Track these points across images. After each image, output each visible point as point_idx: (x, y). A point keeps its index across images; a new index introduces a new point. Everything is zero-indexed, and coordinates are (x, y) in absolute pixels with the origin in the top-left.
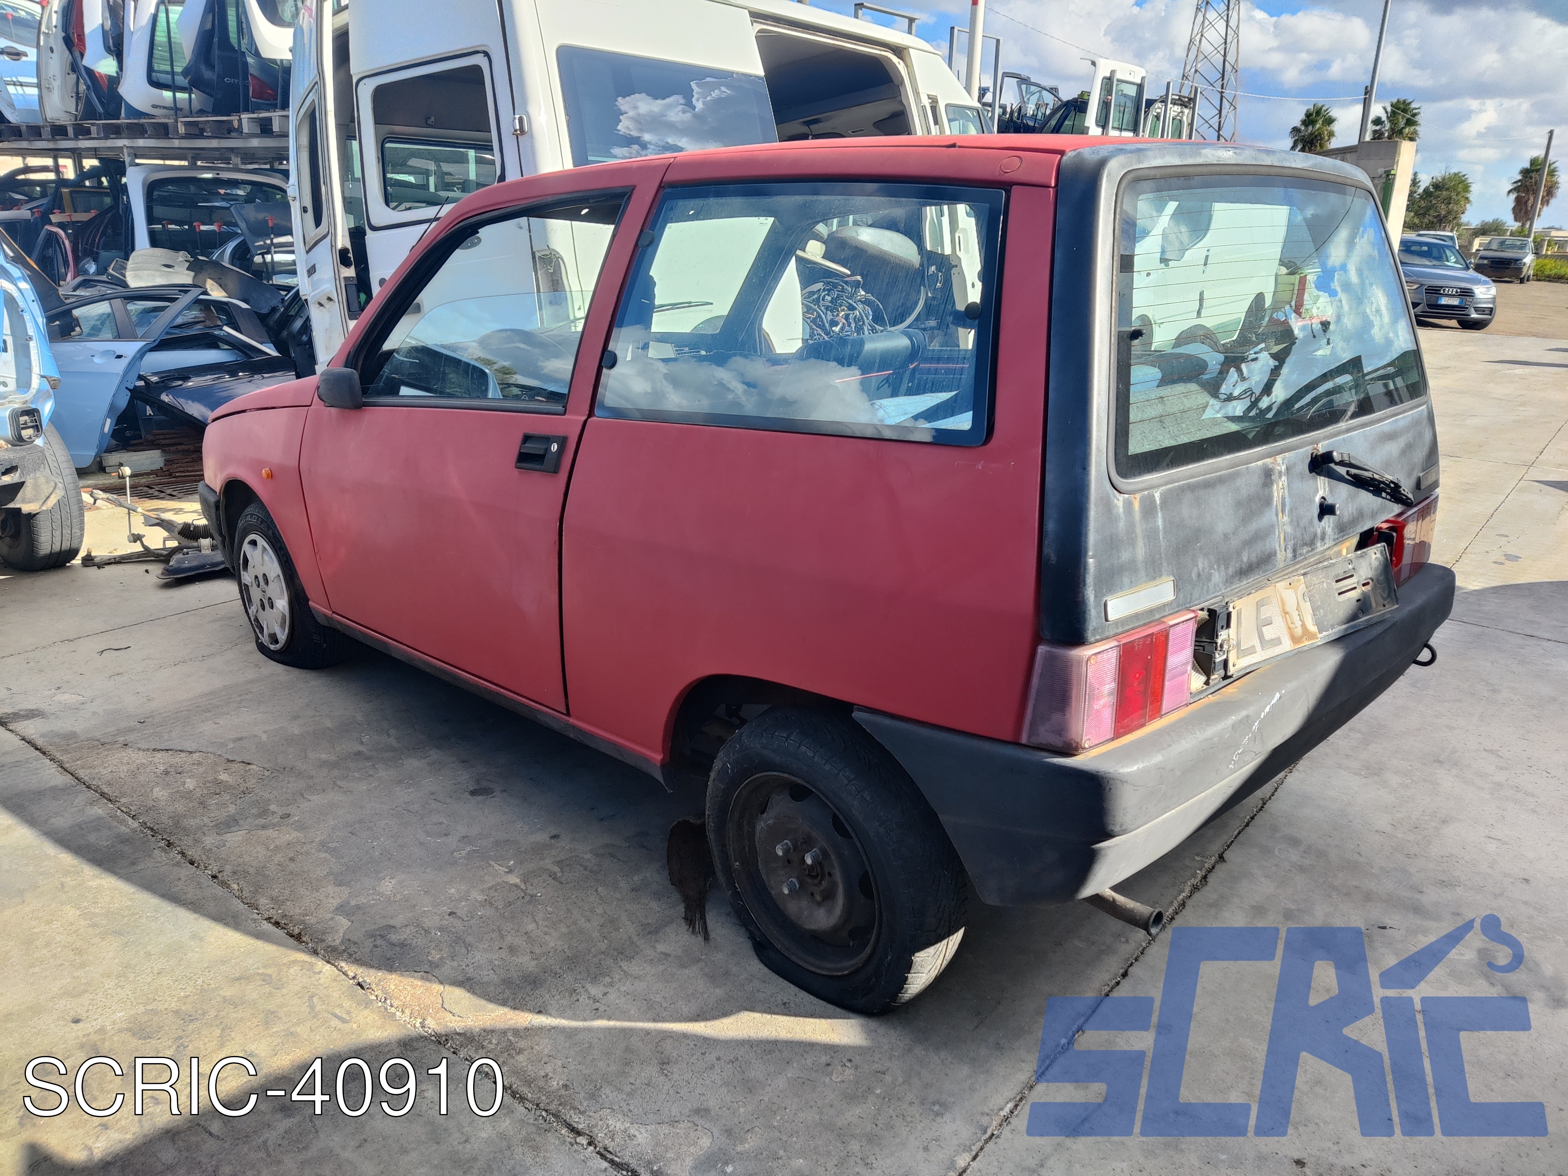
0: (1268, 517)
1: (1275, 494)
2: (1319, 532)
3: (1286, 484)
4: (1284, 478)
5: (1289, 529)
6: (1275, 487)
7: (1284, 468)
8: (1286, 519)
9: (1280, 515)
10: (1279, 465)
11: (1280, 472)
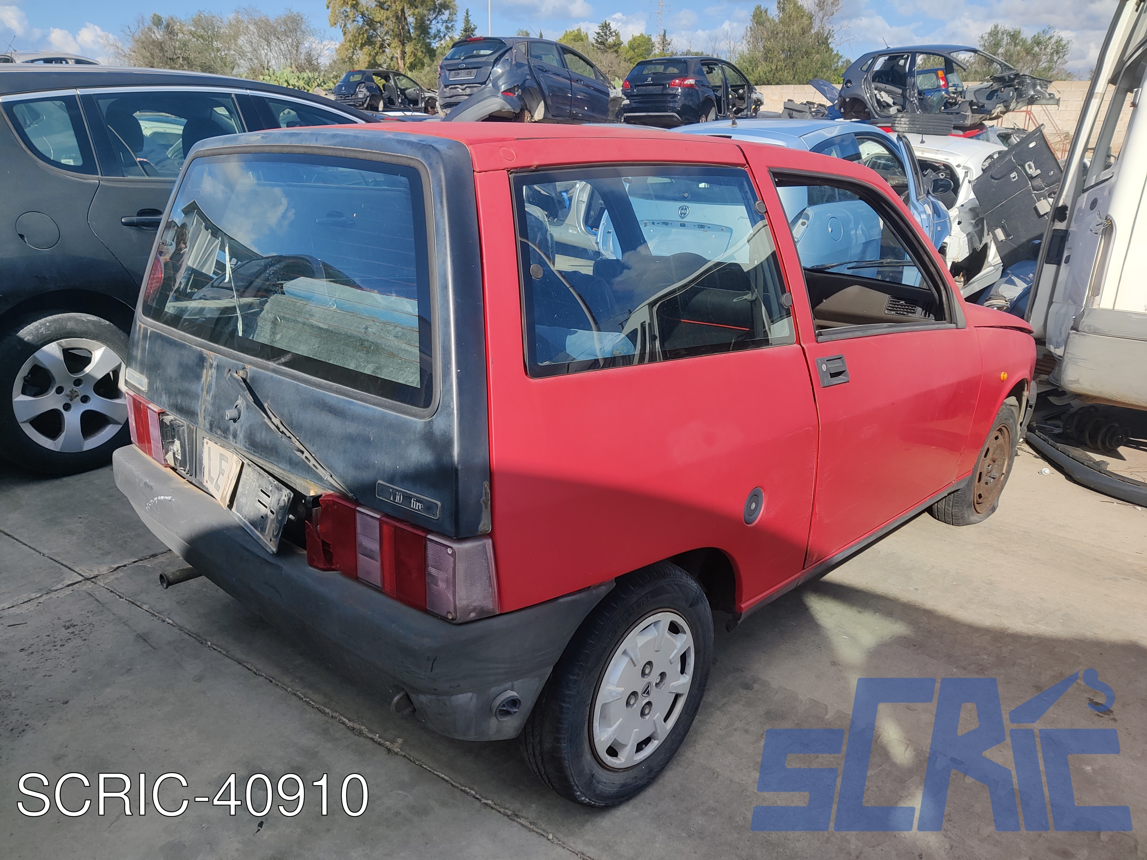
0: (194, 387)
1: (204, 376)
2: (231, 428)
3: (215, 375)
4: (214, 371)
5: (210, 407)
6: (205, 371)
7: (215, 364)
8: (209, 398)
9: (205, 392)
10: (212, 359)
11: (211, 365)
